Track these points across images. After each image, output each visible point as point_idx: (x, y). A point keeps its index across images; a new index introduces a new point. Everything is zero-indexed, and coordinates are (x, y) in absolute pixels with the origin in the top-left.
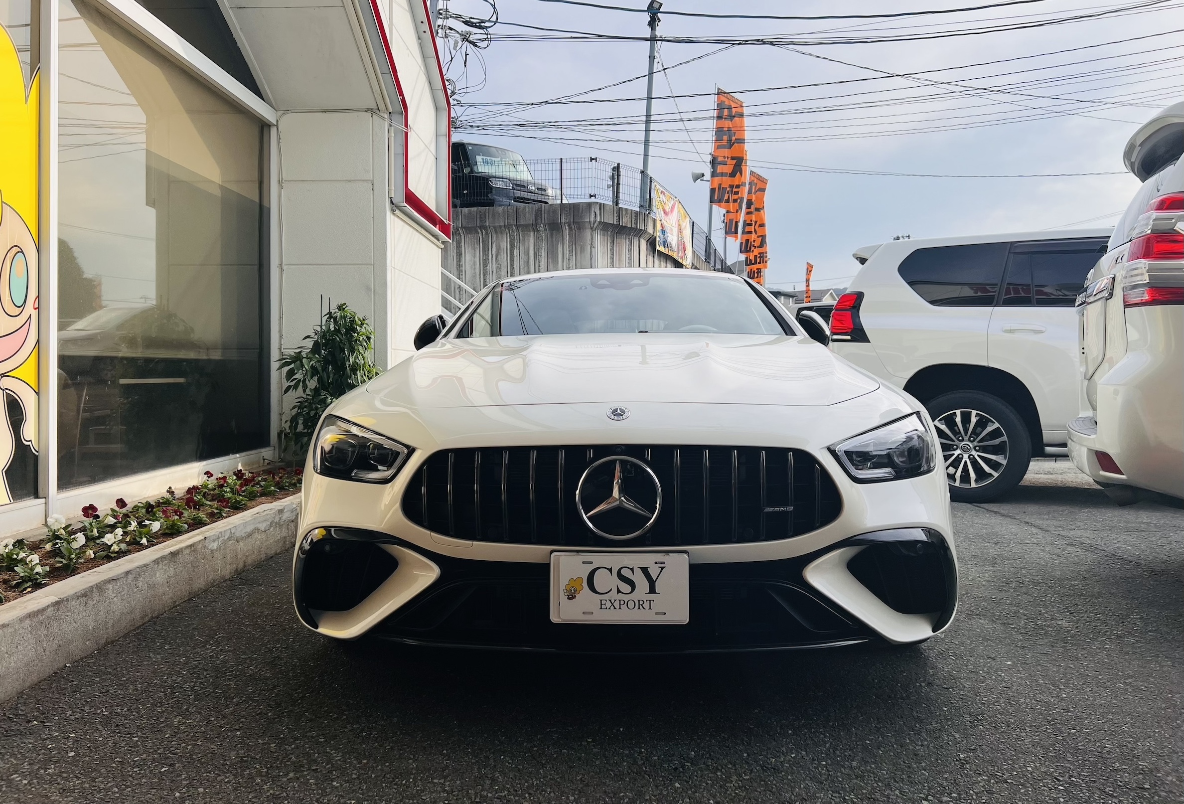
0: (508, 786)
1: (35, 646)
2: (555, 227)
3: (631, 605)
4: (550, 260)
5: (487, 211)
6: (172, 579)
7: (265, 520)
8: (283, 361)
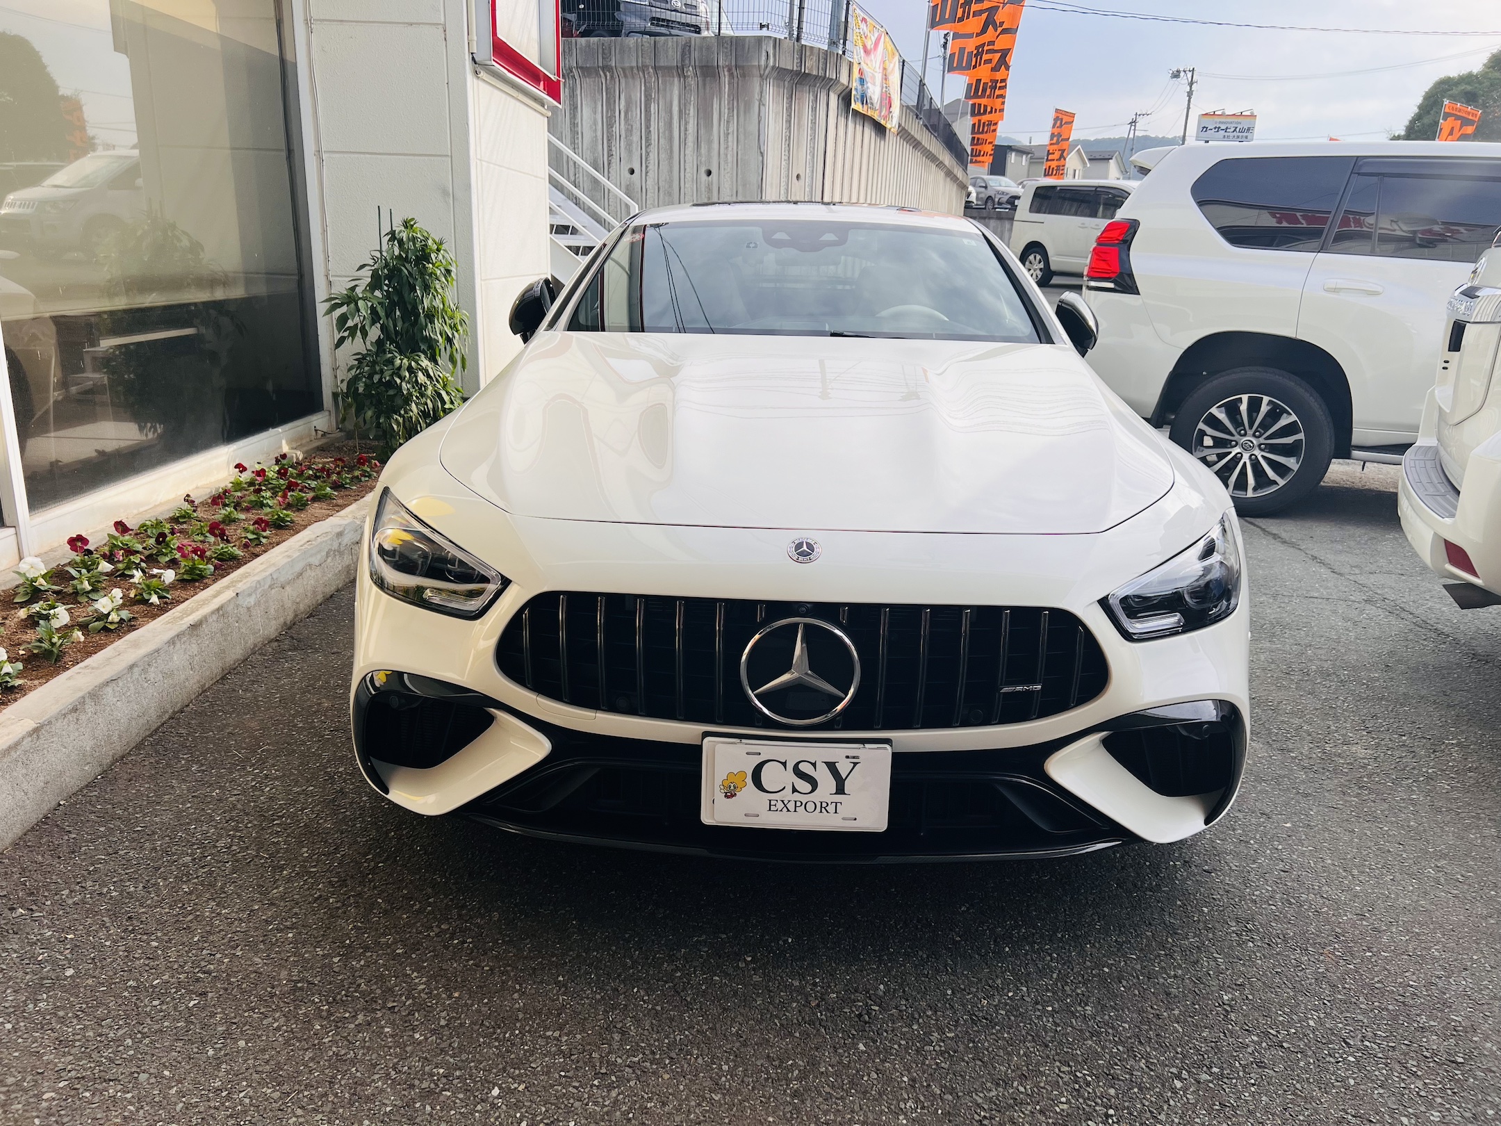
0: (643, 1045)
1: (13, 793)
2: (709, 72)
3: (810, 807)
4: (701, 122)
5: (613, 44)
6: (197, 658)
7: (319, 552)
8: (333, 302)
